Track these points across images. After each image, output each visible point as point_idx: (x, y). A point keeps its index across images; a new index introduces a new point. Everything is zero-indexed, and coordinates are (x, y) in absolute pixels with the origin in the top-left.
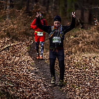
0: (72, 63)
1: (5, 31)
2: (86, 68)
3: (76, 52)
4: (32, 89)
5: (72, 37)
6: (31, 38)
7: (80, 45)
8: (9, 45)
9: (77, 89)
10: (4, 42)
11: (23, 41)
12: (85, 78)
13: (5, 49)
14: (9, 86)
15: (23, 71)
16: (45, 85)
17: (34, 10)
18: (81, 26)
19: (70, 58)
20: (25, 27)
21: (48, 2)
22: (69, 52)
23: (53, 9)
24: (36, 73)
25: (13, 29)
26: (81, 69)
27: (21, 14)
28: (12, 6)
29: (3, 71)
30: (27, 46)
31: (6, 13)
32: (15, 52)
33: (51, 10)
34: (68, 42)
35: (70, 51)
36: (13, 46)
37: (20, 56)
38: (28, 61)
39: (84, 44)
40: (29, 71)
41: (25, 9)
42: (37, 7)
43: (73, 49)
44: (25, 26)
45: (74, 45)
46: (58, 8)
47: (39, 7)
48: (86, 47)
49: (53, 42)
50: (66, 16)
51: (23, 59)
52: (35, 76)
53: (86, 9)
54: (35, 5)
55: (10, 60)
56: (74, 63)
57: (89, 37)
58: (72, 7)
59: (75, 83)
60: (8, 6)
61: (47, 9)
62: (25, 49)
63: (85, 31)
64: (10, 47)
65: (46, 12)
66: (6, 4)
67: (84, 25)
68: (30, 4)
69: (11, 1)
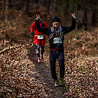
0: (74, 66)
1: (3, 33)
2: (90, 72)
3: (79, 55)
4: (32, 95)
5: (75, 39)
6: (31, 40)
7: (83, 48)
8: (8, 48)
9: (80, 94)
10: (3, 45)
11: (22, 44)
12: (89, 82)
13: (3, 52)
14: (8, 92)
15: (23, 76)
16: (46, 91)
17: (34, 10)
18: (84, 28)
19: (72, 61)
20: (24, 29)
21: (49, 2)
22: (71, 55)
23: (54, 10)
24: (37, 77)
25: (12, 31)
26: (84, 74)
27: (20, 15)
28: (11, 6)
29: (2, 75)
30: (27, 49)
31: (4, 14)
32: (14, 56)
33: (52, 11)
34: (70, 44)
35: (73, 54)
36: (12, 49)
37: (19, 60)
38: (28, 65)
39: (87, 47)
40: (29, 75)
41: (24, 10)
42: (37, 8)
43: (76, 52)
44: (24, 27)
45: (77, 47)
46: (60, 8)
47: (39, 8)
48: (89, 49)
49: (54, 43)
50: (68, 16)
51: (23, 63)
52: (36, 81)
53: (89, 10)
54: (35, 5)
55: (9, 64)
56: (77, 67)
57: (93, 39)
58: (74, 7)
59: (78, 88)
60: (7, 7)
61: (48, 10)
62: (25, 52)
63: (88, 33)
64: (9, 50)
65: (47, 13)
66: (5, 5)
67: (87, 26)
68: (30, 4)
69: (9, 2)
